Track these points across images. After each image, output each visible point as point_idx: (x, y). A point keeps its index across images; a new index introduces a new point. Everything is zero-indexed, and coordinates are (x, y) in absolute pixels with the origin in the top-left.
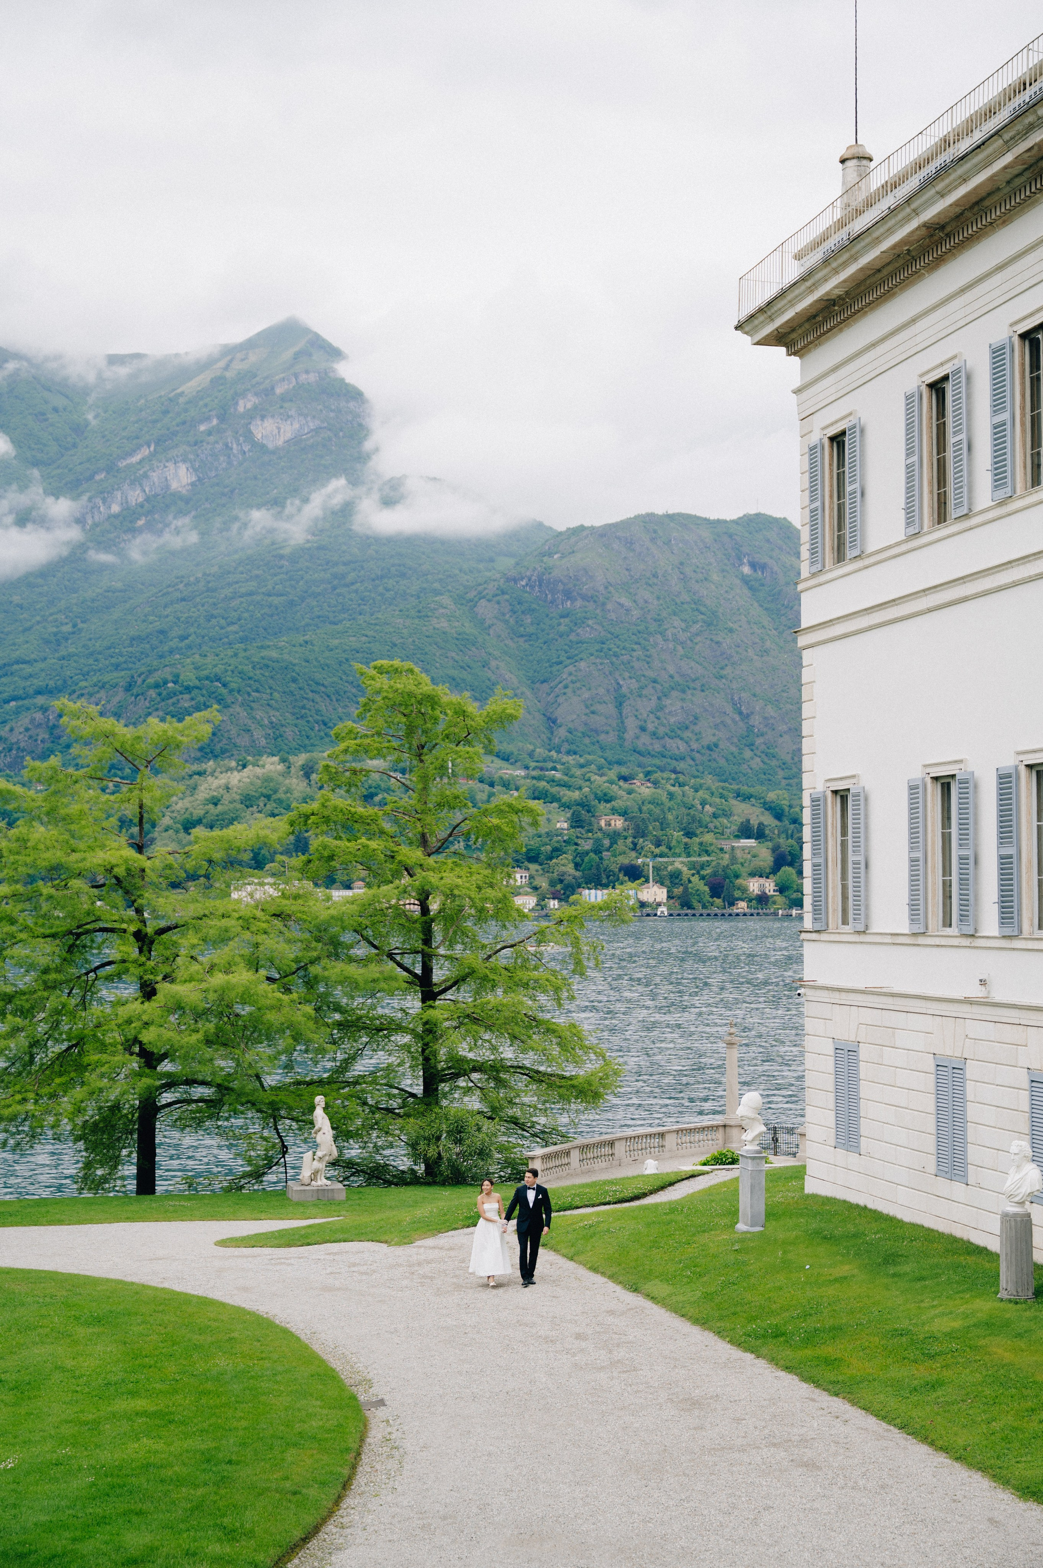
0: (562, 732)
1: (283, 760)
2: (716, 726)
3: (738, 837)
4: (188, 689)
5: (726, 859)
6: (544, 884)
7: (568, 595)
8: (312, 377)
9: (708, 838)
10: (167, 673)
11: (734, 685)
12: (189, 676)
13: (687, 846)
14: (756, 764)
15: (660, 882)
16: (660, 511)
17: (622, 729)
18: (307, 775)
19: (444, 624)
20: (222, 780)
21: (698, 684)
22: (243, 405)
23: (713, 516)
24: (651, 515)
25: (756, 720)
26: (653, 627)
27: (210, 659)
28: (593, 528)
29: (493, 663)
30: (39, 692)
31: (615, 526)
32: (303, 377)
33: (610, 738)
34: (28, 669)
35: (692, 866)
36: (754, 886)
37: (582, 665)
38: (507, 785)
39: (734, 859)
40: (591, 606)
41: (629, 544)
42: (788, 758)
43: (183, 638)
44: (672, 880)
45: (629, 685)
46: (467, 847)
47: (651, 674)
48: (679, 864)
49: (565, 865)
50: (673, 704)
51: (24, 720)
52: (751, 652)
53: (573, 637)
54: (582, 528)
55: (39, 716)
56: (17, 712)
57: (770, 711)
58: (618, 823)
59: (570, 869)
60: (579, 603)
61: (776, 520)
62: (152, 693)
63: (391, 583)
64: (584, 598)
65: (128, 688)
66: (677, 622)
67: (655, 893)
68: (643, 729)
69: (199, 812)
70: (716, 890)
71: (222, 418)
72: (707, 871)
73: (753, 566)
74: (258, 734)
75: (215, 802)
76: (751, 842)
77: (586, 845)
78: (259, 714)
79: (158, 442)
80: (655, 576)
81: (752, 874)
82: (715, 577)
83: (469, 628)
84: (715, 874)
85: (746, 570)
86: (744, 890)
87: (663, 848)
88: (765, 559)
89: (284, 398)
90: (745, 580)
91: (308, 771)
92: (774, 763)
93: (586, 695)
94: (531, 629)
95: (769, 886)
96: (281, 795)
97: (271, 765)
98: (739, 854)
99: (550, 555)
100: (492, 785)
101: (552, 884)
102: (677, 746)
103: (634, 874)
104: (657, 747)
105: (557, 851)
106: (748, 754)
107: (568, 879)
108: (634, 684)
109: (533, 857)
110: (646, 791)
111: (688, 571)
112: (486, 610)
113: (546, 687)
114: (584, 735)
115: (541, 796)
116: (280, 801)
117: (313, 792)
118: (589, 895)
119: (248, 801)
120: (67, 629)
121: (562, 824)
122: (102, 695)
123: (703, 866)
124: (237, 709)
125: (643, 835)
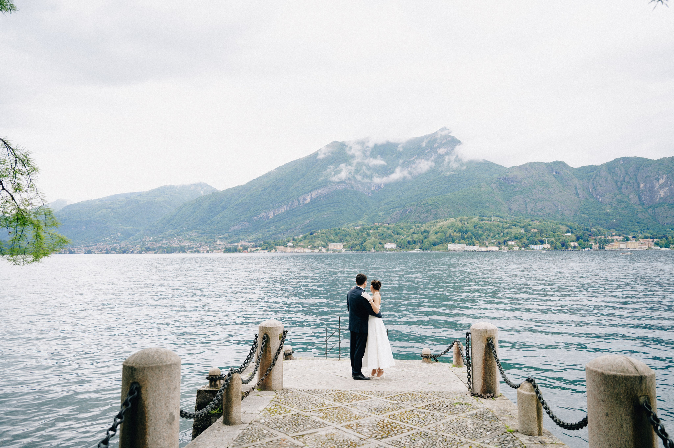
0: (513, 211)
1: (455, 219)
2: (549, 209)
3: (566, 233)
4: (430, 205)
5: (564, 238)
6: (520, 244)
7: (512, 181)
8: (450, 139)
9: (559, 233)
10: (425, 202)
11: (553, 200)
12: (430, 202)
13: (554, 235)
14: (560, 217)
15: (548, 243)
16: (533, 162)
17: (527, 210)
18: (461, 222)
19: (484, 189)
20: (442, 223)
21: (544, 200)
22: (436, 146)
23: (545, 162)
24: (531, 163)
25: (559, 207)
26: (533, 187)
27: (434, 198)
28: (517, 166)
29: (496, 197)
30: (396, 207)
31: (522, 165)
32: (448, 139)
33: (524, 212)
34: (394, 203)
35: (556, 240)
36: (572, 244)
37: (517, 196)
38: (506, 222)
39: (566, 238)
40: (518, 183)
41: (526, 169)
42: (568, 216)
43: (426, 195)
44: (552, 243)
45: (528, 200)
46: (499, 236)
47: (533, 198)
48: (552, 239)
49: (524, 240)
50: (539, 204)
51: (395, 213)
52: (557, 192)
53: (514, 190)
54: (514, 166)
55: (398, 212)
56: (392, 211)
57: (563, 205)
58: (536, 230)
59: (526, 241)
60: (515, 183)
61: (561, 162)
62: (423, 206)
63: (470, 181)
64: (516, 182)
65: (417, 205)
66: (539, 186)
67: (547, 246)
68: (532, 210)
69: (438, 230)
70: (563, 245)
71: (431, 149)
72: (560, 241)
73: (556, 172)
74: (446, 214)
75: (441, 228)
76: (570, 234)
77: (529, 235)
78: (446, 210)
79: (418, 155)
80: (533, 176)
81: (571, 241)
82: (547, 175)
83: (490, 190)
84: (562, 241)
85: (554, 173)
86: (570, 245)
87: (548, 236)
88: (559, 171)
89: (444, 144)
90: (554, 176)
91: (461, 221)
92: (564, 217)
93: (518, 203)
94: (504, 189)
95: (576, 244)
96: (456, 226)
97: (452, 220)
98: (567, 237)
99: (507, 173)
100: (502, 223)
101: (522, 244)
102: (540, 214)
103: (542, 242)
104: (535, 214)
105: (522, 237)
106: (558, 215)
107: (526, 243)
108: (529, 200)
109: (516, 238)
110: (538, 223)
111: (540, 174)
112: (493, 185)
113: (508, 202)
114: (518, 212)
115: (515, 225)
116: (456, 227)
117: (463, 225)
118: (532, 247)
119: (449, 227)
120: (401, 194)
121: (523, 231)
122: (411, 207)
123: (558, 240)
124: (441, 209)
125: (543, 233)
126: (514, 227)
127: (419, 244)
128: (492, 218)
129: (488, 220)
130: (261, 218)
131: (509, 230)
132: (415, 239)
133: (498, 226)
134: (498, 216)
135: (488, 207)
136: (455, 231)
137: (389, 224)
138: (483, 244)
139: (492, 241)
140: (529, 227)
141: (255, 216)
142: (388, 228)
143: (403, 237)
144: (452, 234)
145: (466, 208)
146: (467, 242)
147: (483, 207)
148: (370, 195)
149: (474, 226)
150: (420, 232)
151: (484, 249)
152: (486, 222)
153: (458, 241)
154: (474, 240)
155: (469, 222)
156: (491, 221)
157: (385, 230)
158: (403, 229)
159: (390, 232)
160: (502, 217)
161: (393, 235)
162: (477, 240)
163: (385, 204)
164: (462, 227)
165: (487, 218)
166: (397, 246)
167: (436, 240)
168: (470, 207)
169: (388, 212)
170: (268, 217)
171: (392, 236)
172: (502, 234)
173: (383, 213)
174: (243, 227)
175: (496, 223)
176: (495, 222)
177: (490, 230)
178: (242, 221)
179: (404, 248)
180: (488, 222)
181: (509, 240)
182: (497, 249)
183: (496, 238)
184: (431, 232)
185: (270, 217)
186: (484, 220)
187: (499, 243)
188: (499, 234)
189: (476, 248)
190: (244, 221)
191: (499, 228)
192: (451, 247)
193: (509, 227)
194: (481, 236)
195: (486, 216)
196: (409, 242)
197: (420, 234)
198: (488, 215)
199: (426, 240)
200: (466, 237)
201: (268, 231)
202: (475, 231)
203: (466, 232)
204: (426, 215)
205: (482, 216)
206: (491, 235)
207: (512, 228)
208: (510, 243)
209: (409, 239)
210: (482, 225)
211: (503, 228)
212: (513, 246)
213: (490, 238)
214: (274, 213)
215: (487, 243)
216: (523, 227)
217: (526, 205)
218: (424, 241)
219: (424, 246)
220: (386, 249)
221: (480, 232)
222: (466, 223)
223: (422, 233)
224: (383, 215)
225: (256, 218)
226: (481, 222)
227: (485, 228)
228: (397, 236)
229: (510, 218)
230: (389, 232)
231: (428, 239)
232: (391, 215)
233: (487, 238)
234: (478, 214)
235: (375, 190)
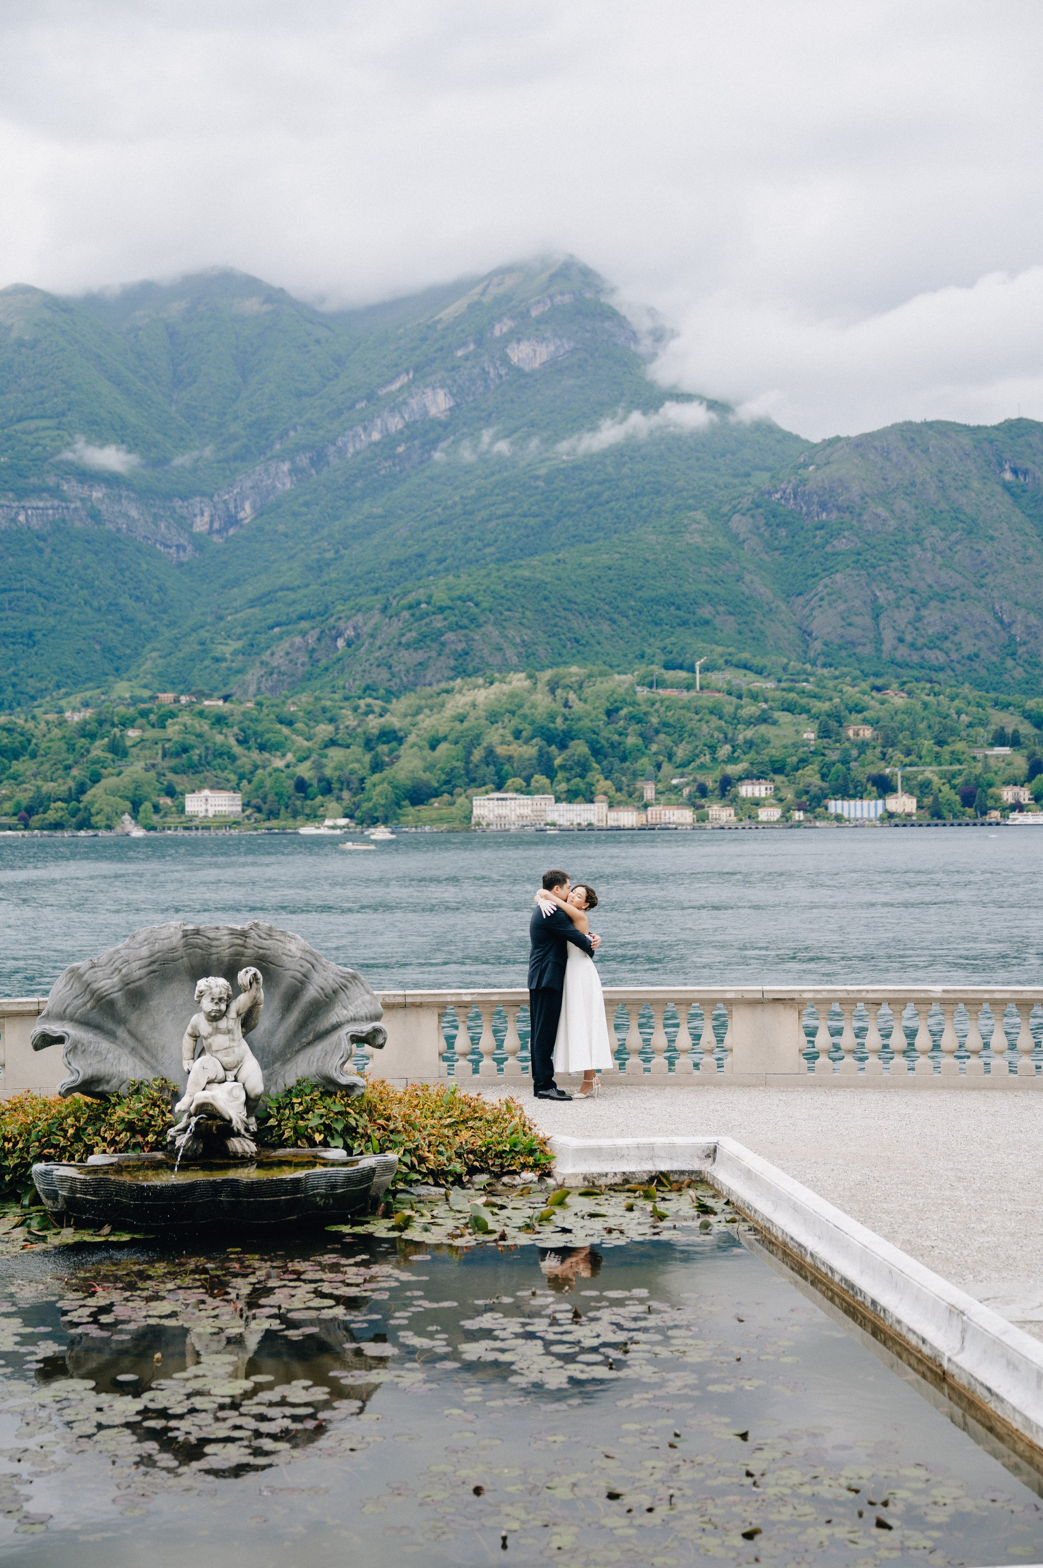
0: (817, 645)
1: (530, 677)
2: (977, 636)
3: (992, 745)
4: (441, 609)
5: (978, 769)
6: (790, 796)
7: (823, 507)
8: (567, 299)
9: (960, 746)
10: (420, 594)
11: (995, 594)
12: (441, 597)
13: (937, 755)
15: (910, 792)
16: (918, 419)
17: (878, 641)
18: (553, 691)
19: (697, 539)
20: (469, 697)
21: (957, 594)
22: (500, 329)
23: (973, 423)
24: (909, 424)
25: (1018, 630)
26: (911, 536)
27: (464, 579)
28: (849, 438)
29: (748, 578)
30: (301, 618)
31: (871, 435)
32: (558, 299)
33: (866, 651)
34: (292, 596)
35: (942, 775)
36: (1008, 794)
37: (838, 577)
38: (754, 697)
39: (987, 768)
40: (846, 516)
41: (886, 453)
43: (440, 561)
44: (922, 789)
45: (884, 596)
46: (714, 759)
47: (908, 584)
48: (930, 773)
49: (810, 776)
50: (932, 614)
51: (285, 645)
52: (1012, 560)
53: (829, 549)
54: (838, 439)
55: (298, 640)
56: (279, 637)
57: (1032, 620)
58: (867, 733)
59: (816, 780)
60: (834, 515)
61: (1039, 424)
62: (406, 614)
63: (645, 501)
64: (839, 509)
65: (384, 609)
66: (935, 531)
67: (904, 803)
68: (901, 640)
69: (443, 730)
70: (968, 799)
71: (479, 343)
72: (958, 781)
73: (1015, 472)
74: (510, 652)
75: (462, 719)
76: (1006, 750)
77: (833, 756)
78: (511, 633)
80: (913, 484)
81: (1006, 783)
82: (976, 484)
83: (723, 543)
84: (967, 782)
85: (1008, 476)
86: (998, 799)
87: (913, 758)
88: (1029, 465)
89: (540, 321)
90: (1007, 487)
91: (554, 686)
93: (842, 607)
94: (786, 543)
95: (1024, 794)
96: (526, 710)
97: (518, 681)
98: (992, 762)
99: (805, 466)
100: (740, 697)
101: (798, 795)
102: (935, 657)
103: (883, 784)
104: (916, 658)
105: (803, 762)
106: (1010, 663)
107: (814, 790)
109: (778, 768)
111: (947, 479)
112: (740, 524)
113: (801, 600)
114: (841, 648)
115: (789, 708)
116: (525, 717)
117: (557, 707)
118: (836, 806)
119: (493, 718)
120: (330, 555)
121: (809, 735)
122: (359, 618)
123: (954, 775)
124: (489, 628)
125: (893, 745)
126: (784, 717)
127: (346, 794)
129: (679, 686)
131: (763, 728)
132: (328, 772)
133: (716, 711)
135: (707, 622)
136: (517, 734)
137: (226, 698)
138: (630, 798)
139: (675, 782)
142: (220, 720)
143: (279, 763)
144: (500, 750)
145: (606, 627)
146: (563, 786)
147: (684, 623)
148: (184, 557)
149: (608, 713)
150: (361, 740)
151: (628, 818)
152: (665, 693)
153: (519, 782)
154: (595, 775)
155: (588, 691)
156: (690, 687)
157: (204, 726)
158: (290, 723)
159: (226, 738)
161: (237, 750)
162: (607, 775)
163: (252, 603)
164: (552, 718)
166: (246, 805)
167: (426, 776)
168: (625, 622)
169: (262, 638)
171: (233, 758)
172: (728, 747)
173: (238, 645)
176: (706, 694)
177: (677, 730)
179: (273, 814)
180: (676, 693)
181: (748, 776)
182: (686, 816)
183: (702, 766)
184: (412, 738)
186: (662, 684)
187: (703, 791)
188: (713, 749)
189: (595, 813)
191: (715, 722)
192: (487, 808)
193: (764, 719)
194: (629, 756)
196: (301, 785)
197: (356, 750)
199: (376, 777)
200: (558, 762)
202: (608, 733)
203: (562, 741)
204: (420, 656)
206: (681, 752)
207: (775, 723)
208: (747, 790)
209: (305, 771)
210: (644, 708)
211: (735, 720)
212: (757, 803)
213: (668, 769)
215: (649, 792)
216: (819, 718)
218: (368, 784)
219: (366, 806)
220: (191, 818)
221: (631, 740)
222: (572, 696)
223: (369, 745)
224: (235, 653)
226: (643, 693)
227: (655, 720)
228: (255, 755)
230: (219, 738)
231: (388, 772)
232: (266, 656)
233: (656, 766)
235: (211, 532)
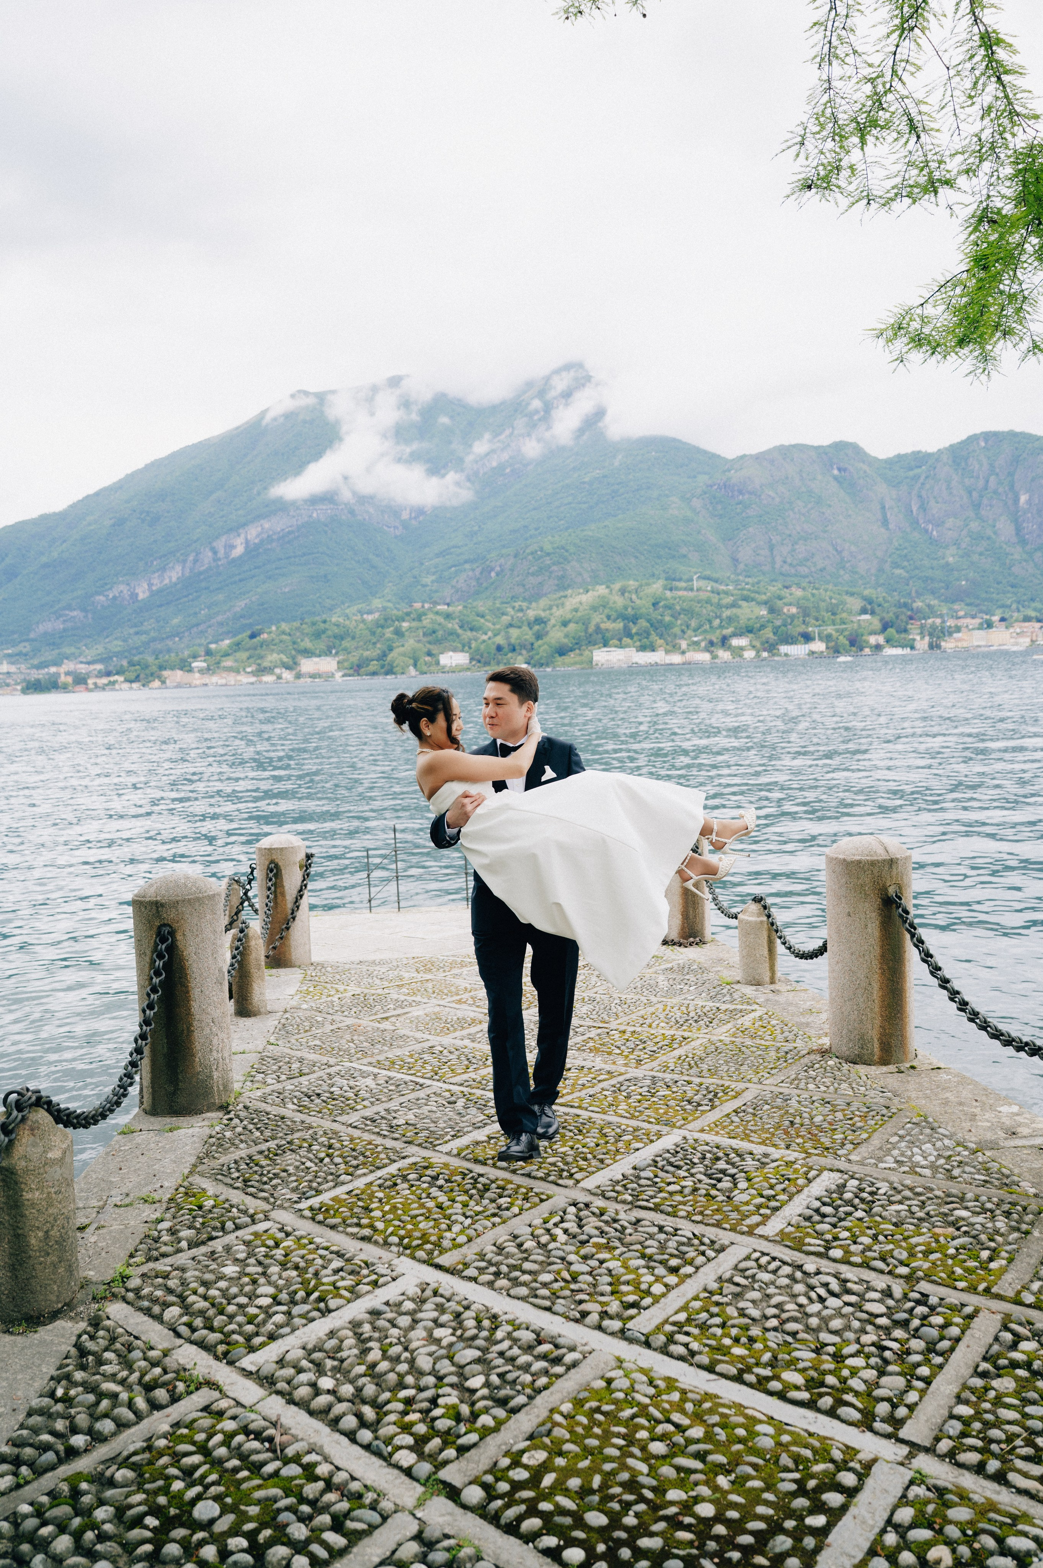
1: (607, 587)
3: (860, 614)
5: (855, 626)
6: (758, 644)
7: (740, 492)
9: (844, 615)
10: (536, 547)
11: (833, 536)
12: (548, 547)
13: (833, 621)
15: (821, 639)
17: (773, 562)
18: (622, 594)
19: (676, 512)
20: (577, 599)
21: (813, 536)
26: (787, 506)
27: (557, 538)
29: (703, 532)
33: (767, 568)
35: (837, 631)
36: (872, 640)
37: (750, 529)
38: (726, 593)
39: (860, 626)
44: (828, 638)
45: (775, 539)
46: (710, 627)
48: (830, 630)
49: (768, 634)
53: (744, 515)
55: (470, 573)
57: (853, 548)
58: (794, 610)
59: (771, 635)
60: (746, 496)
62: (530, 557)
64: (749, 493)
65: (516, 555)
66: (800, 503)
67: (819, 646)
68: (784, 562)
69: (568, 617)
70: (852, 643)
72: (846, 633)
73: (839, 470)
75: (575, 611)
76: (867, 617)
77: (778, 623)
80: (786, 479)
81: (870, 634)
82: (819, 477)
83: (689, 514)
84: (851, 635)
85: (835, 472)
86: (867, 642)
87: (820, 622)
88: (846, 466)
90: (835, 478)
91: (622, 592)
93: (753, 546)
94: (721, 512)
95: (880, 639)
96: (611, 604)
97: (599, 590)
98: (862, 623)
99: (730, 471)
100: (718, 594)
101: (762, 644)
103: (807, 638)
105: (763, 627)
107: (771, 641)
109: (750, 630)
110: (799, 593)
112: (696, 503)
113: (731, 542)
115: (746, 599)
116: (611, 609)
117: (628, 603)
118: (784, 649)
119: (593, 609)
121: (764, 612)
122: (502, 561)
123: (843, 631)
124: (574, 563)
125: (808, 616)
126: (744, 604)
127: (524, 652)
128: (695, 584)
129: (685, 589)
130: (115, 598)
131: (734, 610)
132: (512, 641)
133: (708, 601)
134: (708, 578)
135: (685, 556)
136: (608, 617)
137: (448, 605)
138: (674, 648)
139: (695, 639)
140: (779, 603)
141: (98, 593)
142: (447, 616)
143: (485, 638)
144: (602, 626)
146: (639, 643)
148: (398, 533)
149: (654, 605)
150: (524, 624)
151: (676, 658)
152: (680, 593)
153: (616, 642)
154: (654, 637)
155: (641, 594)
156: (692, 590)
157: (440, 619)
158: (483, 617)
159: (453, 625)
160: (716, 581)
161: (460, 631)
162: (661, 636)
164: (626, 608)
165: (683, 584)
166: (471, 659)
167: (564, 641)
170: (133, 596)
171: (456, 635)
172: (718, 621)
173: (434, 577)
174: (69, 625)
175: (703, 595)
176: (701, 593)
177: (689, 612)
178: (64, 608)
179: (488, 663)
180: (685, 593)
181: (734, 635)
182: (706, 657)
183: (705, 631)
184: (553, 621)
185: (141, 596)
186: (677, 589)
187: (711, 643)
188: (710, 622)
189: (658, 657)
190: (69, 607)
191: (709, 608)
192: (602, 656)
193: (734, 605)
194: (668, 626)
195: (680, 580)
196: (499, 648)
197: (525, 629)
198: (685, 577)
199: (539, 642)
200: (633, 631)
201: (137, 633)
202: (656, 615)
203: (634, 619)
204: (539, 579)
205: (671, 579)
206: (693, 623)
207: (740, 607)
208: (735, 642)
209: (501, 640)
210: (673, 602)
211: (719, 606)
212: (742, 649)
213: (690, 632)
214: (150, 585)
215: (684, 644)
216: (766, 603)
217: (771, 548)
218: (536, 645)
219: (537, 657)
220: (446, 667)
221: (667, 619)
222: (633, 596)
223: (530, 626)
225: (101, 598)
226: (669, 594)
227: (678, 608)
228: (468, 633)
229: (737, 582)
230: (450, 625)
231: (544, 640)
233: (683, 631)
234: (663, 575)
235: (410, 519)
